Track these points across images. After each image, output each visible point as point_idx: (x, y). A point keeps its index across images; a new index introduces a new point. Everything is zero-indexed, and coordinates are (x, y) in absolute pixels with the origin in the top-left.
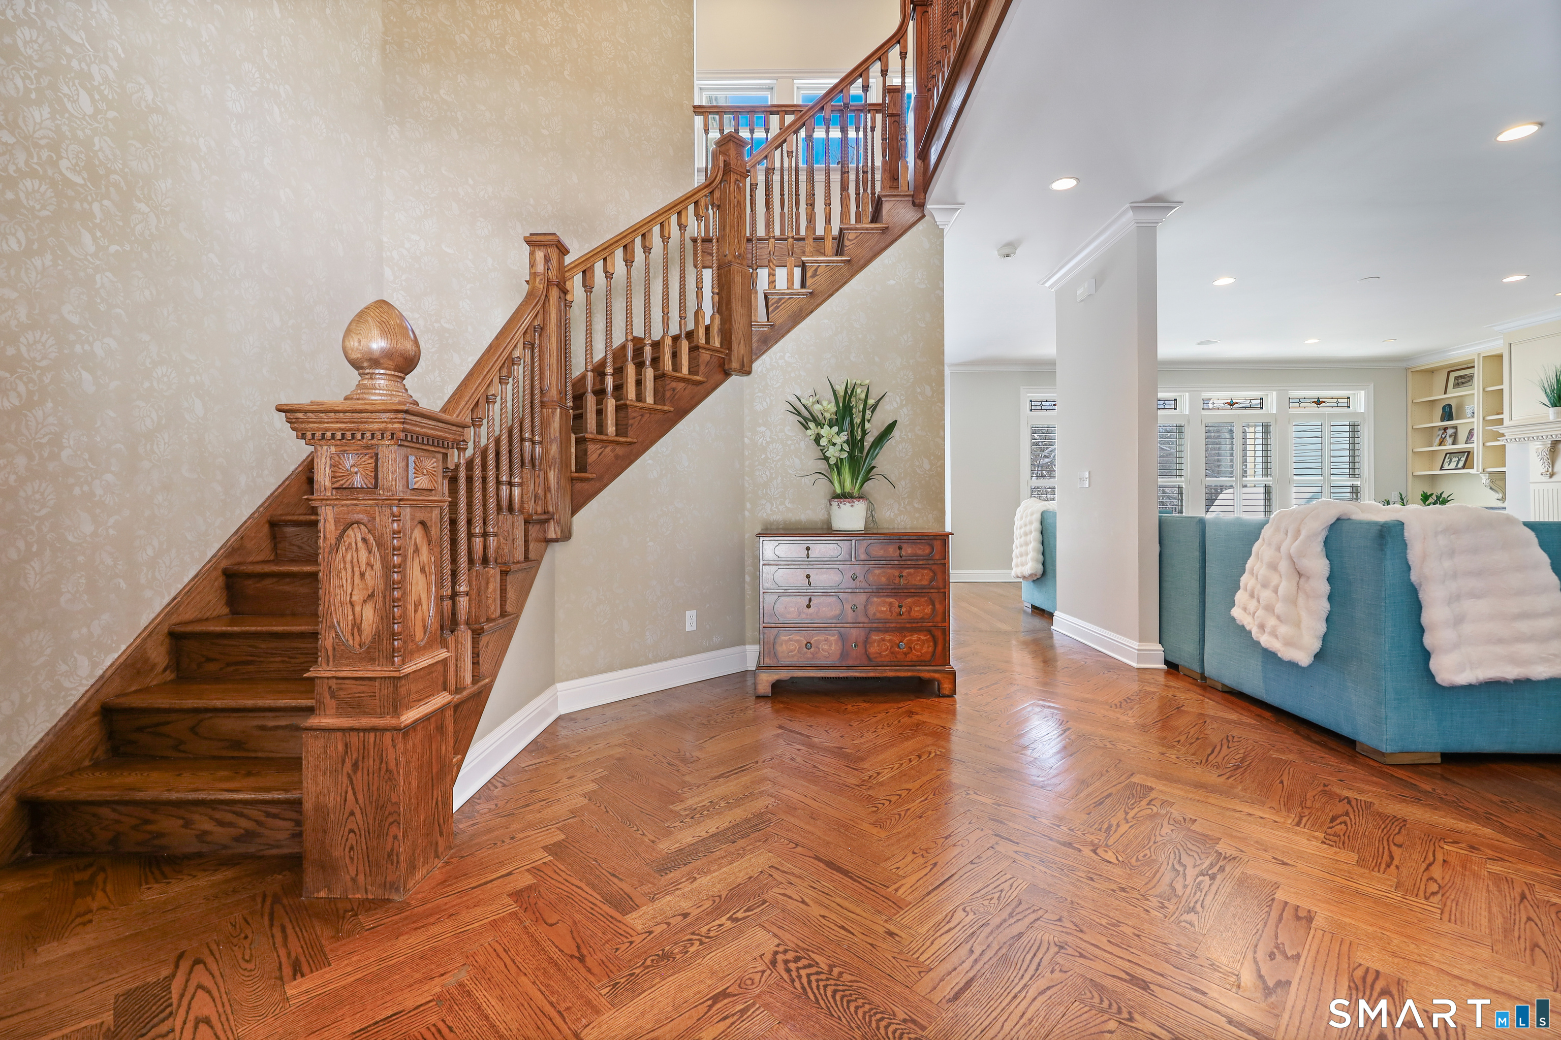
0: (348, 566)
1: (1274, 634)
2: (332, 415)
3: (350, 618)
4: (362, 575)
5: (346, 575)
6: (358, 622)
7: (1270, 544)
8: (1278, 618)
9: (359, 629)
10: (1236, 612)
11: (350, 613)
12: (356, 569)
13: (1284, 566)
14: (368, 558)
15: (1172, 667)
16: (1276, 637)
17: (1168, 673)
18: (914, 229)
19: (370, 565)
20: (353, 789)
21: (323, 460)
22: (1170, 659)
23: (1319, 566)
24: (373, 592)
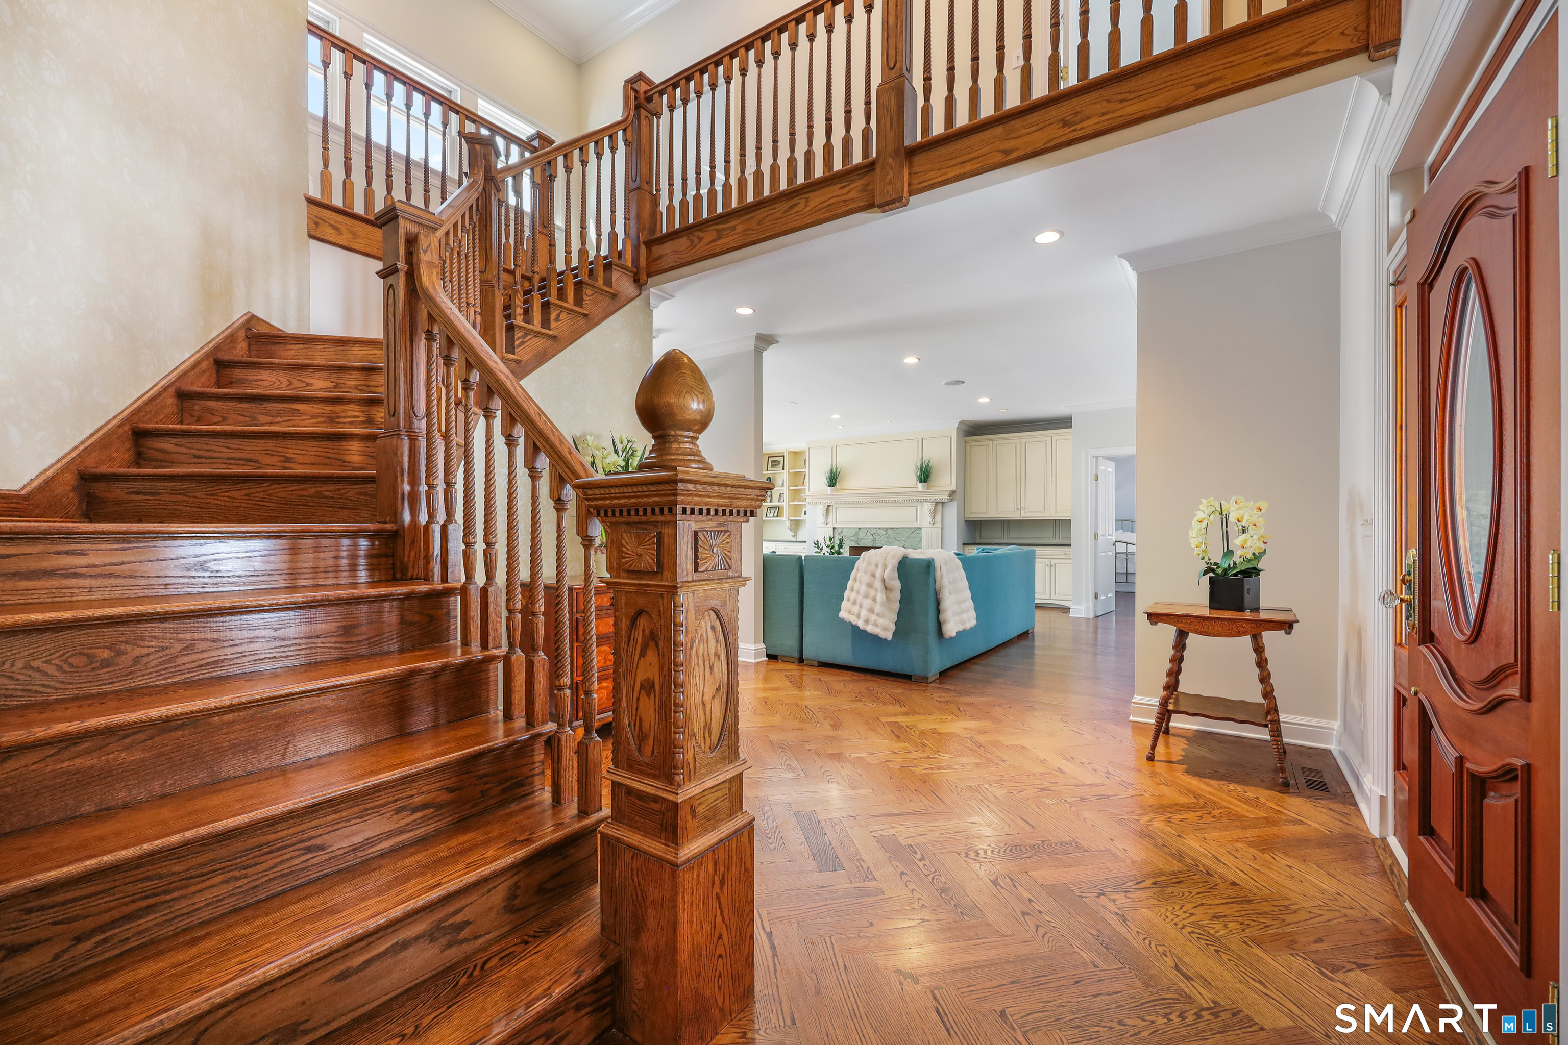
0: (701, 660)
1: (875, 624)
2: (716, 488)
3: (702, 720)
4: (711, 667)
5: (698, 672)
6: (708, 722)
7: (866, 572)
8: (878, 615)
9: (709, 729)
10: (843, 614)
11: (702, 714)
12: (707, 663)
13: (878, 584)
14: (716, 647)
15: (772, 657)
16: (877, 626)
17: (768, 663)
18: (633, 303)
19: (717, 655)
20: (721, 908)
21: (685, 538)
22: (770, 653)
23: (897, 584)
24: (719, 686)
